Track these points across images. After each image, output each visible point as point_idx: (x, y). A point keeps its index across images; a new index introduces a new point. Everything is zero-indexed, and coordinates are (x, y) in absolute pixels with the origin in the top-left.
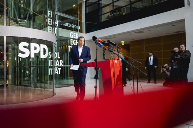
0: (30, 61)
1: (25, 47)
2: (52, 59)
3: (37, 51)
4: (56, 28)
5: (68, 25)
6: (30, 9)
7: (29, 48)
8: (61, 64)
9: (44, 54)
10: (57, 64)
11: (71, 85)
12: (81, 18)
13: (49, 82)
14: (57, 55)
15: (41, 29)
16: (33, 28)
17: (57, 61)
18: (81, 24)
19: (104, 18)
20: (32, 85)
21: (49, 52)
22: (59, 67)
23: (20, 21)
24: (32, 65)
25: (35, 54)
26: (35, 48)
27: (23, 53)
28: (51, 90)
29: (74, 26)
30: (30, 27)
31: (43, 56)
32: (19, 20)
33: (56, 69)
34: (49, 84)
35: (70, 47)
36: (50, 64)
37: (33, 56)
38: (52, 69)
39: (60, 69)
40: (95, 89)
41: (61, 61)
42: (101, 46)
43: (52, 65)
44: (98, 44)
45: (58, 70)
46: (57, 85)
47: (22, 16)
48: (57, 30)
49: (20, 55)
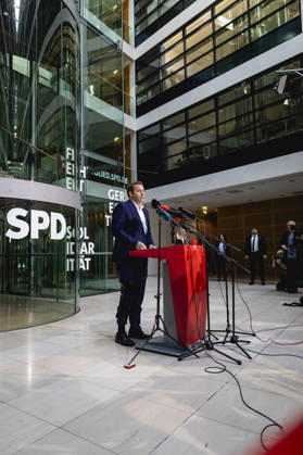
0: (30, 244)
1: (19, 217)
2: (73, 239)
3: (44, 226)
4: (82, 182)
5: (104, 174)
6: (30, 141)
7: (27, 219)
8: (91, 250)
9: (59, 231)
10: (82, 251)
11: (111, 290)
12: (128, 164)
13: (66, 284)
14: (83, 233)
15: (51, 183)
16: (37, 180)
17: (84, 244)
18: (128, 174)
19: (171, 164)
20: (32, 292)
21: (67, 225)
22: (87, 256)
23: (10, 165)
24: (32, 252)
25: (40, 231)
26: (41, 220)
27: (17, 230)
28: (71, 301)
29: (115, 177)
30: (30, 179)
31: (55, 236)
32: (9, 162)
33: (81, 260)
34: (66, 290)
35: (107, 217)
36: (69, 250)
37: (35, 235)
38: (72, 260)
39: (88, 260)
40: (156, 301)
41: (90, 244)
42: (167, 219)
43: (72, 253)
44: (161, 214)
45: (85, 262)
46: (82, 292)
47: (15, 155)
48: (83, 185)
49: (10, 234)
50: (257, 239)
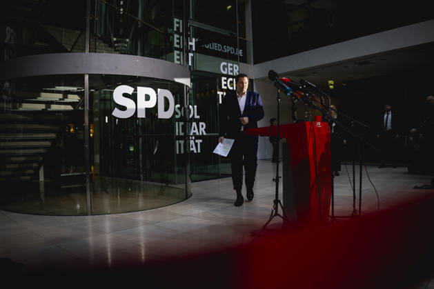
0: (137, 126)
1: (125, 95)
2: (183, 119)
3: (151, 104)
4: (191, 55)
5: (215, 46)
6: (137, 17)
7: (134, 97)
8: (202, 130)
9: (166, 109)
10: (192, 131)
11: (224, 176)
12: (243, 34)
13: (176, 169)
14: (193, 111)
15: (158, 58)
16: (143, 55)
17: (194, 124)
18: (243, 46)
19: (291, 32)
20: (142, 175)
21: (176, 104)
22: (197, 137)
23: (116, 42)
24: (140, 133)
25: (147, 109)
26: (147, 98)
27: (123, 108)
28: (182, 186)
29: (228, 49)
30: (136, 55)
31: (162, 114)
32: (115, 39)
33: (192, 142)
34: (176, 174)
35: (220, 93)
36: (178, 131)
37: (141, 115)
38: (182, 142)
39: (199, 141)
40: (275, 183)
41: (201, 124)
42: (286, 92)
43: (182, 134)
44: (278, 86)
45: (196, 144)
46: (194, 176)
47: (121, 32)
48: (193, 58)
49: (117, 113)
50: (390, 116)
